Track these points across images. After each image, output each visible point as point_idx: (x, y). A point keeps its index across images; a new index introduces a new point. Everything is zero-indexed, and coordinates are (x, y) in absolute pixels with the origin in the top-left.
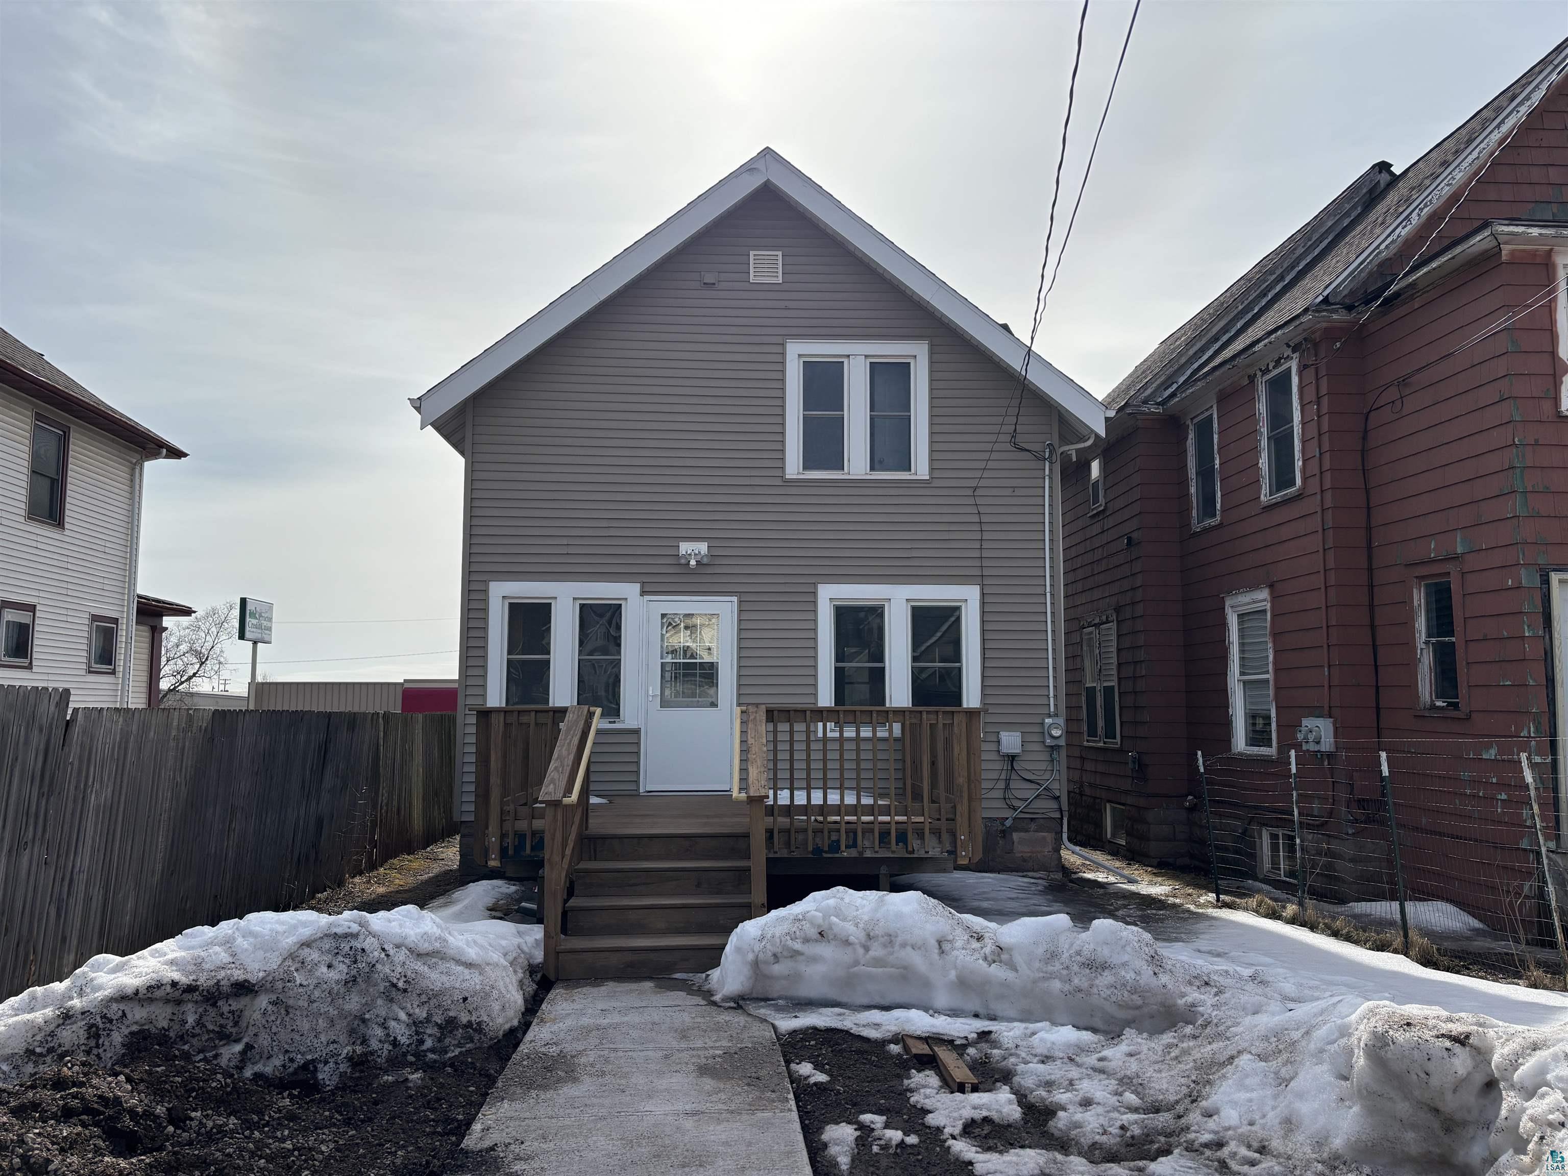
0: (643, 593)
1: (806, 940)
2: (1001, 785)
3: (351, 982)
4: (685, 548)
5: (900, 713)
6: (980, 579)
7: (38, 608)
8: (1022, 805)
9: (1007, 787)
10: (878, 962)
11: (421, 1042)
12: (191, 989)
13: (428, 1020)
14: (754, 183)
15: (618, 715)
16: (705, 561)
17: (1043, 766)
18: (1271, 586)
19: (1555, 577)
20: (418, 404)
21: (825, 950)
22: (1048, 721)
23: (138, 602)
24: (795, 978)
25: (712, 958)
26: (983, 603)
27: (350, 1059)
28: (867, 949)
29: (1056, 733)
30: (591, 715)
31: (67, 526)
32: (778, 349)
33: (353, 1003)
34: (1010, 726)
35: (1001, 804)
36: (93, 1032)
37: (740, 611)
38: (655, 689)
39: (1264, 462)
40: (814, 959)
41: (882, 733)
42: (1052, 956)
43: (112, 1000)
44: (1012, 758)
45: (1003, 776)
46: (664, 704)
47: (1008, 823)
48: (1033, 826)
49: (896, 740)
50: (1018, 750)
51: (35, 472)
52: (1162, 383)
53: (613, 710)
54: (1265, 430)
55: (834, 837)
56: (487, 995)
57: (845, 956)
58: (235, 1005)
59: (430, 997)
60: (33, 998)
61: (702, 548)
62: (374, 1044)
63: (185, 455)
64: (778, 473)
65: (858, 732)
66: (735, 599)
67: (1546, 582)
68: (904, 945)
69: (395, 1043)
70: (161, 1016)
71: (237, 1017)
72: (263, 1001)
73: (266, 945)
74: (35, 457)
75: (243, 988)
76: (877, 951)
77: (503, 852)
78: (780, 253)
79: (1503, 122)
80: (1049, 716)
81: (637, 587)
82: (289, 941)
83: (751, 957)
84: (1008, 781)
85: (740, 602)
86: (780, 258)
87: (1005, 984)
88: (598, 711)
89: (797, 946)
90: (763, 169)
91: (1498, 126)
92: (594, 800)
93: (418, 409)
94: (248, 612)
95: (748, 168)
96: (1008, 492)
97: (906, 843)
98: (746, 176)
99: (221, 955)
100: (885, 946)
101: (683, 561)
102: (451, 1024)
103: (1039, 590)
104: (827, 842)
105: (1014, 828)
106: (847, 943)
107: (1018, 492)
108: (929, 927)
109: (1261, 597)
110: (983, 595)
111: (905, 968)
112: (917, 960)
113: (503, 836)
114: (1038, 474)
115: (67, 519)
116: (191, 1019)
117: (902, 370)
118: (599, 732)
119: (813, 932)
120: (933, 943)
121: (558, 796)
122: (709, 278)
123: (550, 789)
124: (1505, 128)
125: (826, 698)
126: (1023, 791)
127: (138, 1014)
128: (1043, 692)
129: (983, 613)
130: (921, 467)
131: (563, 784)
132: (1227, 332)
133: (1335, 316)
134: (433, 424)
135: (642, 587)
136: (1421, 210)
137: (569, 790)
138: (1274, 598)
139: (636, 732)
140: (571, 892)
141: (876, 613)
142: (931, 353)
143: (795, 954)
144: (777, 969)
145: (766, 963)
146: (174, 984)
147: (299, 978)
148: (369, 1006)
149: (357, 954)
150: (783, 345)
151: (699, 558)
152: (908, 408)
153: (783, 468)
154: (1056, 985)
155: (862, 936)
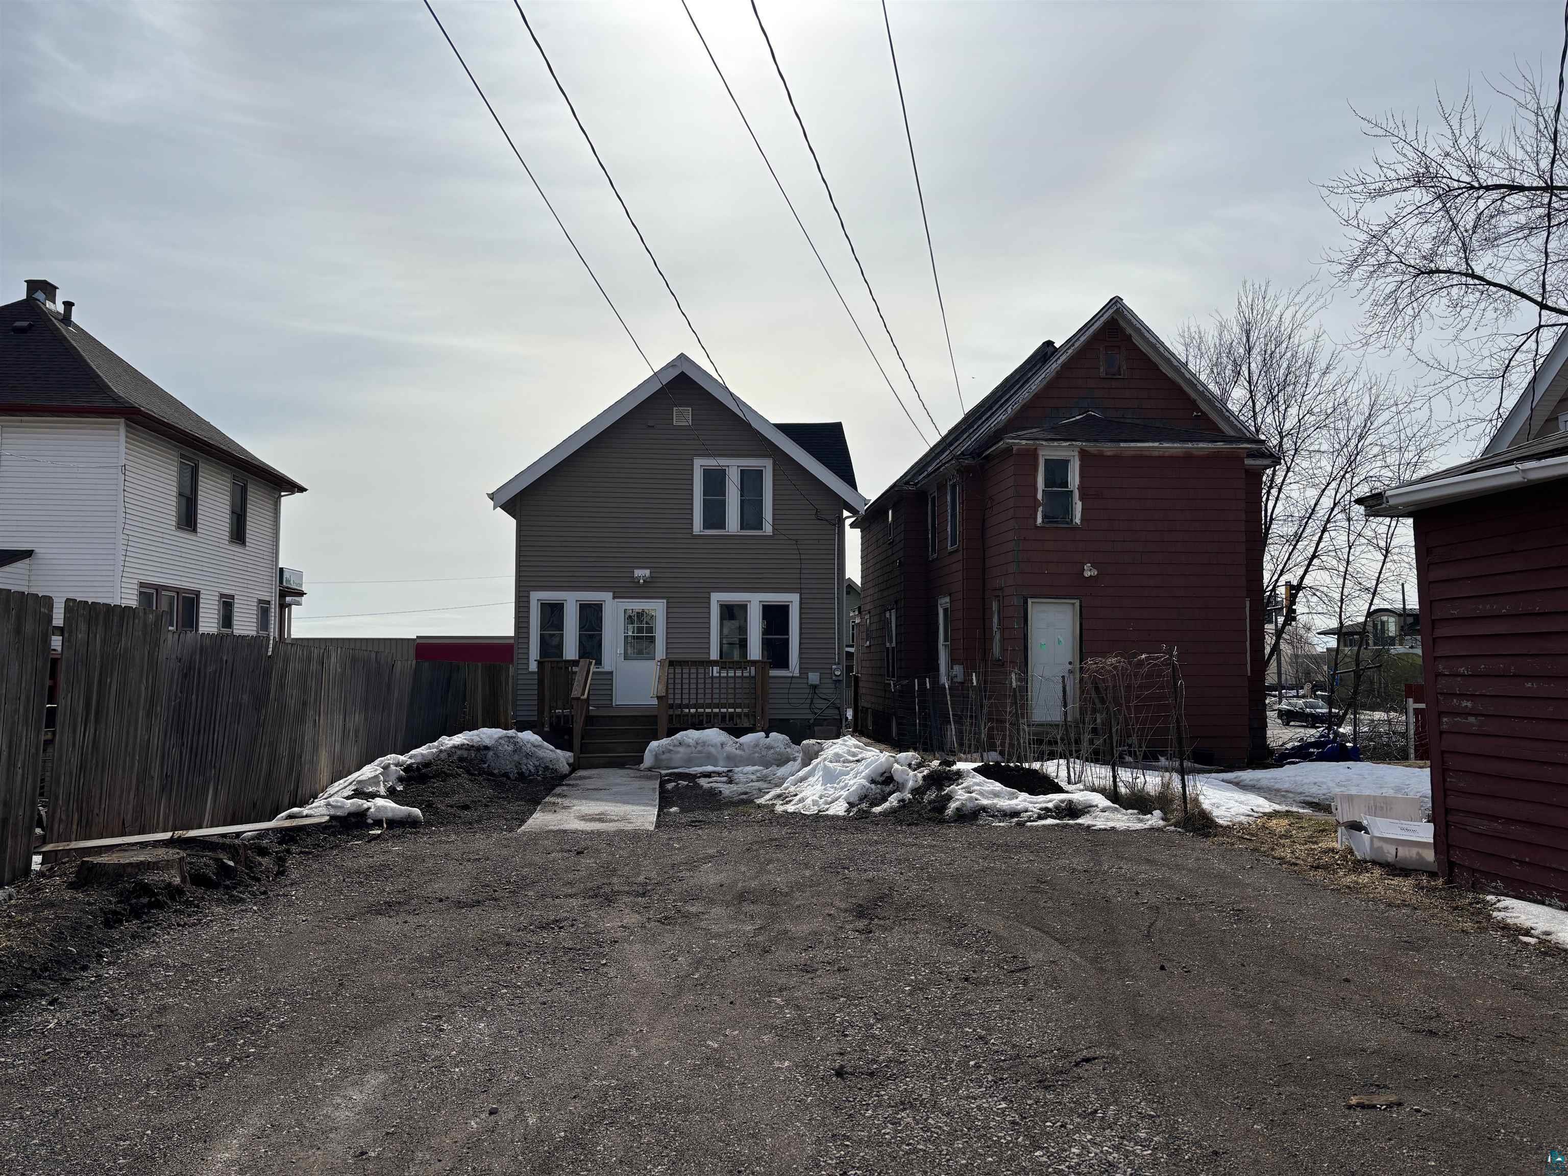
0: (614, 598)
1: (675, 746)
2: (809, 701)
3: (515, 751)
4: (638, 573)
5: (754, 663)
6: (799, 590)
7: (236, 597)
8: (819, 712)
9: (812, 701)
10: (700, 752)
11: (538, 772)
12: (473, 746)
13: (540, 766)
14: (676, 373)
15: (601, 664)
16: (648, 580)
17: (831, 691)
18: (950, 595)
19: (1030, 601)
20: (492, 496)
21: (681, 749)
22: (834, 667)
23: (280, 590)
24: (670, 759)
25: (641, 760)
26: (801, 603)
27: (517, 773)
28: (696, 748)
29: (838, 673)
30: (591, 663)
31: (247, 544)
32: (689, 462)
33: (516, 758)
34: (814, 670)
35: (808, 711)
36: (449, 755)
37: (667, 608)
38: (621, 650)
39: (949, 530)
40: (678, 752)
41: (746, 674)
42: (757, 745)
43: (451, 748)
44: (815, 687)
45: (810, 696)
46: (626, 658)
47: (811, 721)
48: (825, 723)
49: (753, 677)
50: (818, 682)
51: (233, 512)
52: (918, 472)
53: (599, 663)
54: (949, 511)
55: (701, 718)
56: (558, 761)
57: (689, 750)
58: (485, 752)
59: (539, 759)
60: (430, 746)
61: (647, 572)
62: (523, 770)
63: (305, 490)
64: (689, 531)
65: (735, 673)
66: (665, 601)
67: (1026, 603)
68: (708, 746)
69: (530, 771)
70: (465, 754)
71: (486, 755)
72: (491, 753)
73: (490, 737)
74: (233, 505)
75: (486, 748)
76: (699, 748)
77: (551, 725)
78: (690, 409)
79: (1059, 358)
80: (835, 664)
81: (611, 594)
82: (496, 736)
83: (654, 753)
84: (812, 700)
85: (668, 603)
86: (690, 411)
87: (741, 756)
88: (594, 661)
89: (671, 748)
90: (679, 364)
91: (1056, 360)
92: (591, 708)
93: (492, 499)
94: (285, 579)
95: (672, 365)
96: (816, 542)
97: (733, 720)
98: (670, 369)
99: (477, 739)
100: (702, 746)
101: (636, 580)
102: (546, 768)
103: (831, 596)
104: (697, 721)
105: (814, 725)
106: (689, 746)
107: (821, 542)
108: (719, 739)
109: (947, 599)
110: (801, 599)
111: (709, 753)
112: (712, 750)
113: (551, 717)
114: (832, 532)
115: (247, 540)
116: (473, 755)
117: (759, 474)
118: (594, 673)
119: (677, 743)
120: (719, 745)
121: (579, 695)
122: (651, 423)
123: (575, 693)
124: (1059, 362)
125: (714, 655)
126: (820, 704)
127: (459, 752)
128: (833, 651)
129: (801, 608)
130: (768, 529)
131: (581, 690)
132: (958, 440)
133: (966, 462)
134: (501, 507)
135: (614, 594)
136: (1013, 406)
137: (583, 694)
138: (951, 602)
139: (612, 673)
140: (583, 738)
141: (743, 607)
142: (774, 464)
143: (670, 751)
144: (664, 757)
145: (659, 754)
146: (468, 745)
147: (500, 748)
148: (521, 759)
149: (515, 743)
150: (692, 460)
151: (645, 578)
152: (762, 496)
153: (692, 529)
154: (757, 755)
155: (695, 743)
